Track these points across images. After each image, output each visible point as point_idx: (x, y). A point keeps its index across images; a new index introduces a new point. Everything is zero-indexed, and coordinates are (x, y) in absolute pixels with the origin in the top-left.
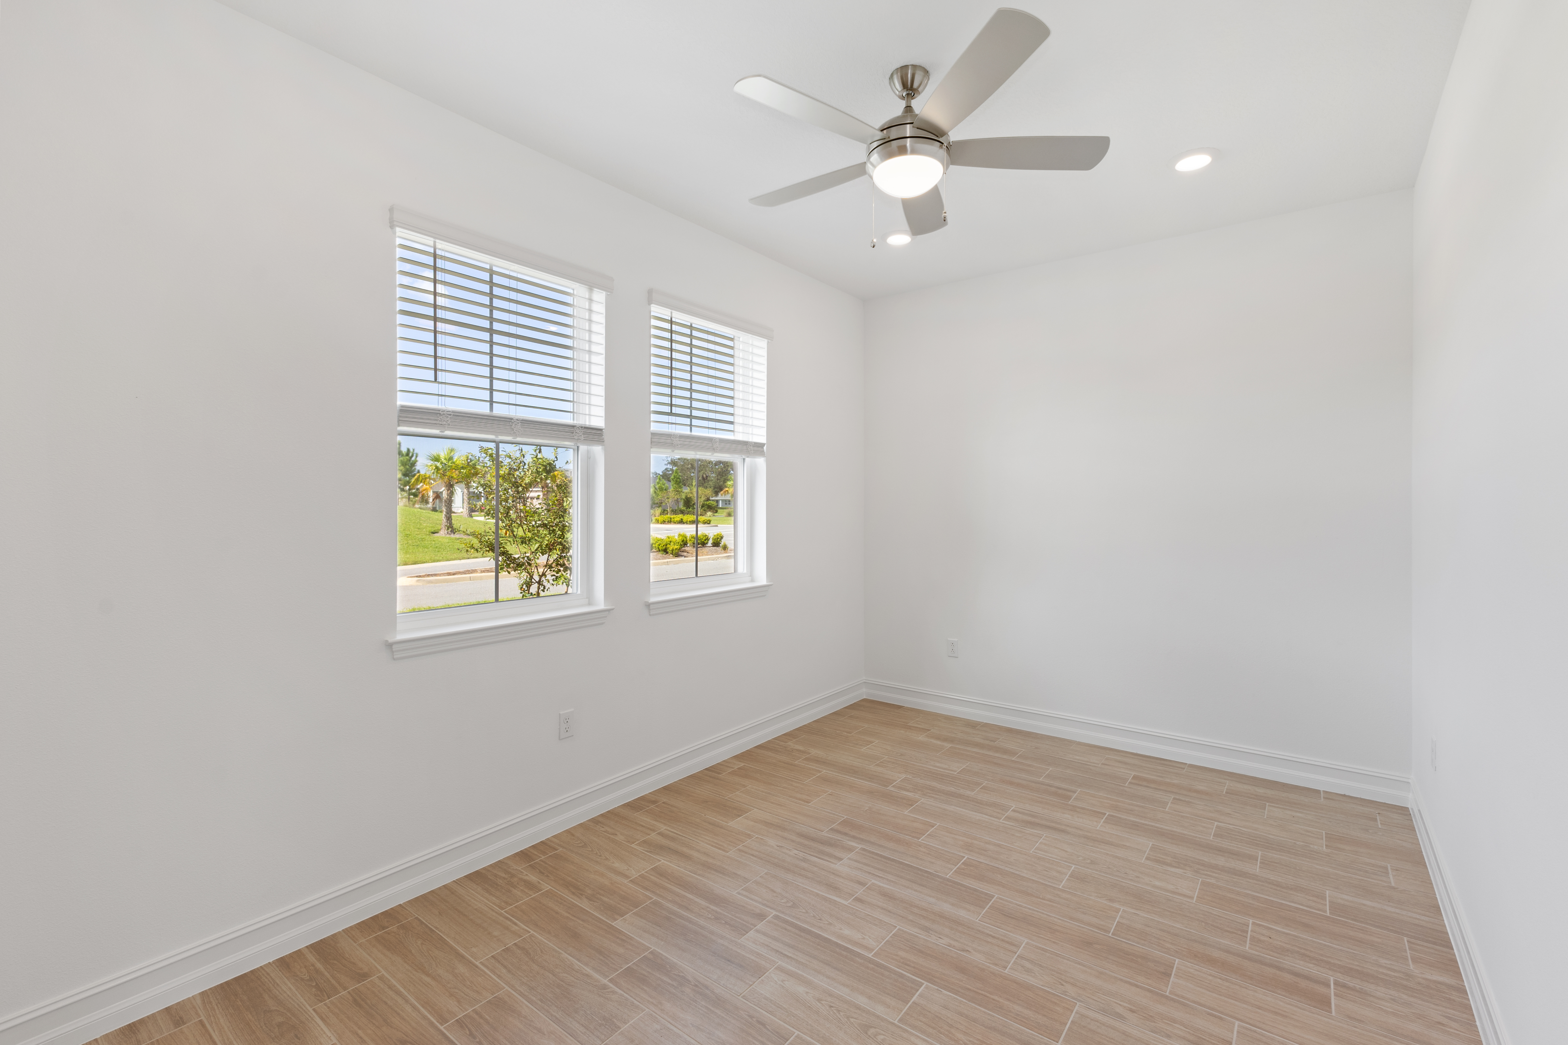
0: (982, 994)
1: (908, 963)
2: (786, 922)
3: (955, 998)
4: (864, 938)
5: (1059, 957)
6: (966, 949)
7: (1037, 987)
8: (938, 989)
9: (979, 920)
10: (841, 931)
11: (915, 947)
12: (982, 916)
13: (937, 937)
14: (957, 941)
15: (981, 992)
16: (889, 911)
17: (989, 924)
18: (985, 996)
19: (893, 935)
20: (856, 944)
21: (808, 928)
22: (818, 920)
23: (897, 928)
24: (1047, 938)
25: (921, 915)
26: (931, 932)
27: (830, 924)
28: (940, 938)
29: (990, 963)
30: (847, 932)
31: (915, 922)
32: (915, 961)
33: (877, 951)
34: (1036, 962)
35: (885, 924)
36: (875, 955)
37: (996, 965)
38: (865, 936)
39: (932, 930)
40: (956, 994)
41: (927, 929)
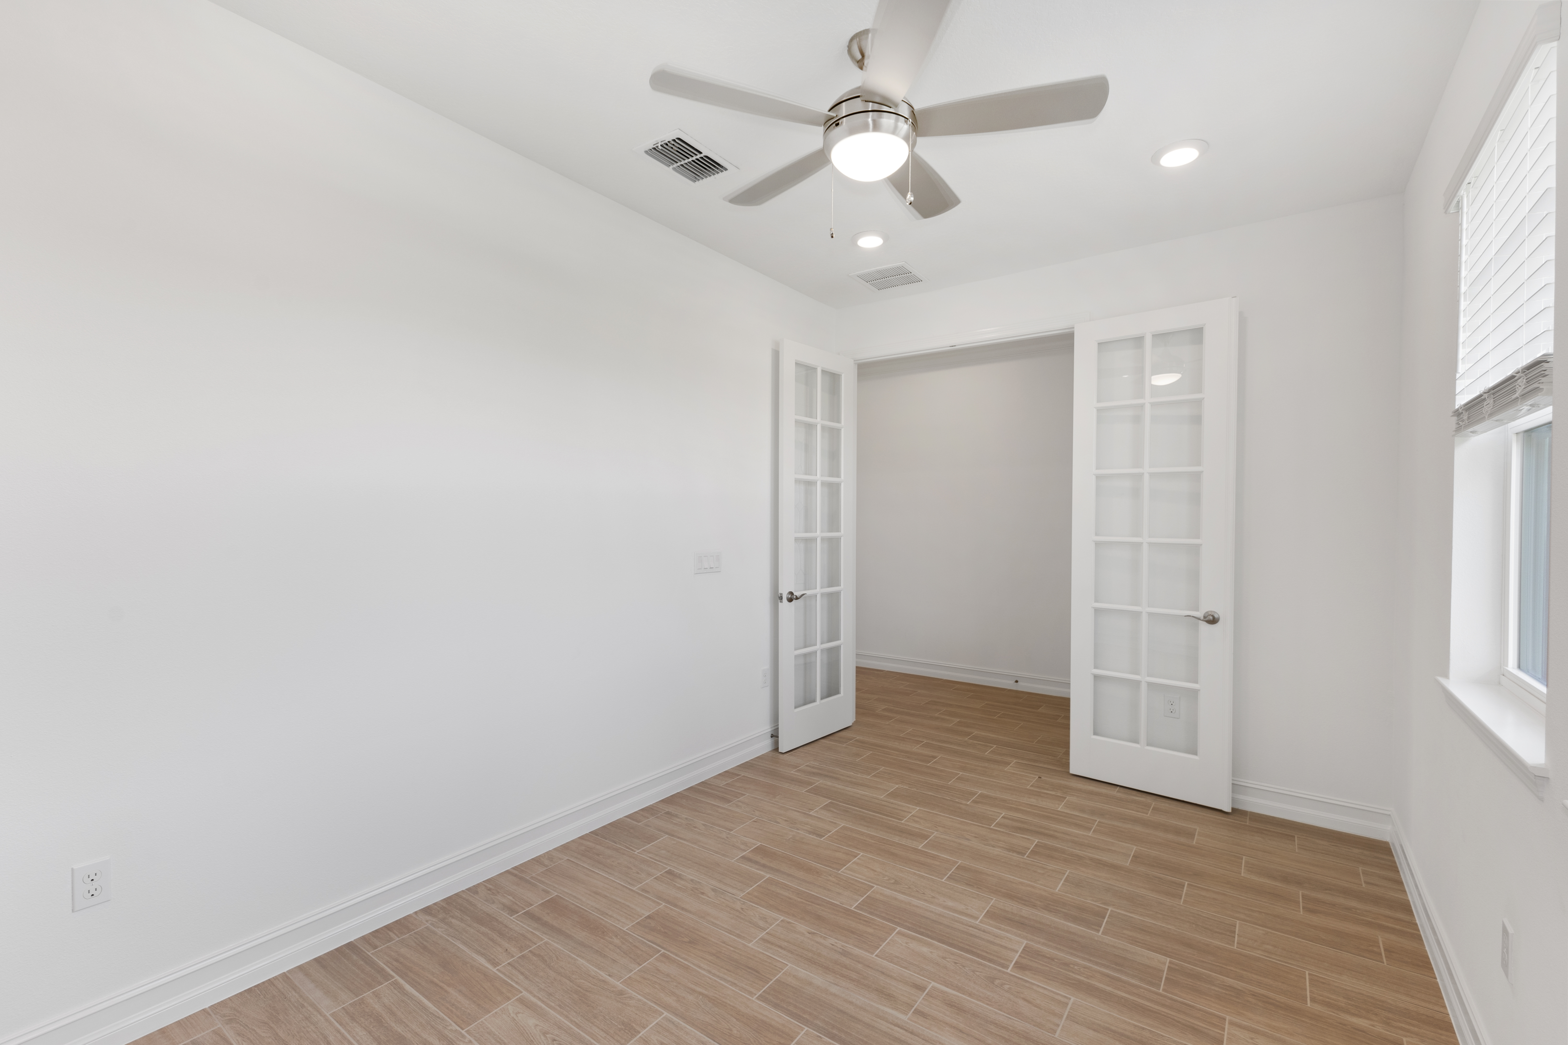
0: (809, 902)
1: (865, 923)
2: (990, 961)
3: (831, 899)
4: (907, 943)
5: (728, 930)
6: (810, 935)
7: (763, 907)
8: (843, 904)
9: (787, 965)
10: (931, 951)
11: (858, 936)
12: (783, 969)
13: (835, 946)
14: (817, 942)
15: (809, 903)
16: (883, 973)
17: (778, 961)
18: (807, 901)
19: (879, 948)
20: (913, 938)
21: (964, 954)
22: (958, 962)
23: (875, 955)
24: (728, 947)
25: (849, 970)
26: (841, 951)
27: (944, 958)
28: (833, 945)
29: (794, 924)
30: (925, 950)
31: (856, 961)
32: (859, 925)
33: (893, 933)
34: (752, 925)
35: (887, 958)
36: (895, 929)
37: (789, 923)
38: (906, 945)
39: (840, 952)
40: (829, 901)
41: (845, 953)
